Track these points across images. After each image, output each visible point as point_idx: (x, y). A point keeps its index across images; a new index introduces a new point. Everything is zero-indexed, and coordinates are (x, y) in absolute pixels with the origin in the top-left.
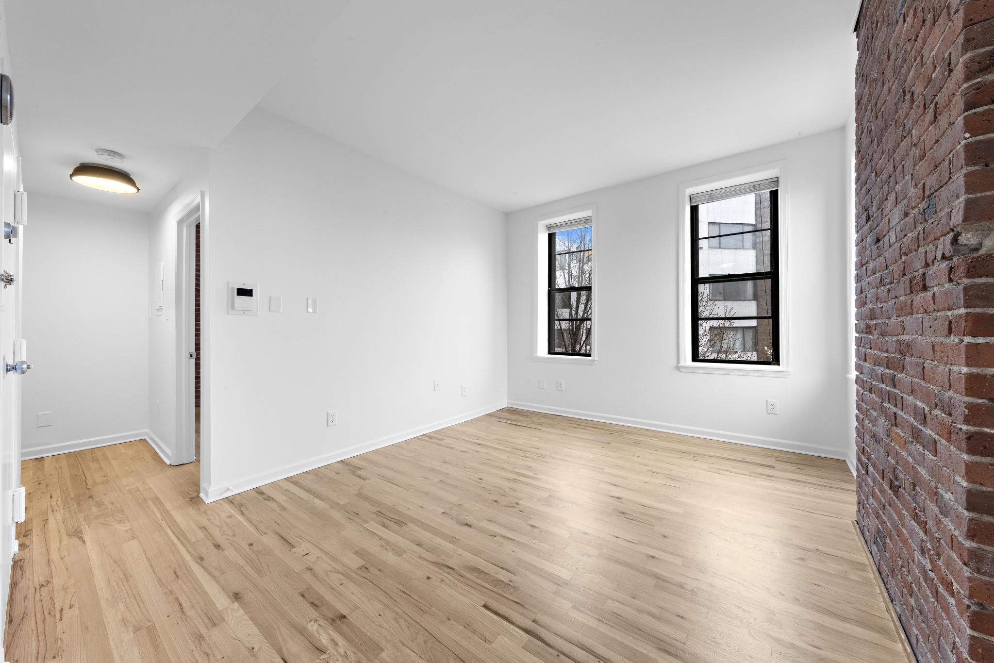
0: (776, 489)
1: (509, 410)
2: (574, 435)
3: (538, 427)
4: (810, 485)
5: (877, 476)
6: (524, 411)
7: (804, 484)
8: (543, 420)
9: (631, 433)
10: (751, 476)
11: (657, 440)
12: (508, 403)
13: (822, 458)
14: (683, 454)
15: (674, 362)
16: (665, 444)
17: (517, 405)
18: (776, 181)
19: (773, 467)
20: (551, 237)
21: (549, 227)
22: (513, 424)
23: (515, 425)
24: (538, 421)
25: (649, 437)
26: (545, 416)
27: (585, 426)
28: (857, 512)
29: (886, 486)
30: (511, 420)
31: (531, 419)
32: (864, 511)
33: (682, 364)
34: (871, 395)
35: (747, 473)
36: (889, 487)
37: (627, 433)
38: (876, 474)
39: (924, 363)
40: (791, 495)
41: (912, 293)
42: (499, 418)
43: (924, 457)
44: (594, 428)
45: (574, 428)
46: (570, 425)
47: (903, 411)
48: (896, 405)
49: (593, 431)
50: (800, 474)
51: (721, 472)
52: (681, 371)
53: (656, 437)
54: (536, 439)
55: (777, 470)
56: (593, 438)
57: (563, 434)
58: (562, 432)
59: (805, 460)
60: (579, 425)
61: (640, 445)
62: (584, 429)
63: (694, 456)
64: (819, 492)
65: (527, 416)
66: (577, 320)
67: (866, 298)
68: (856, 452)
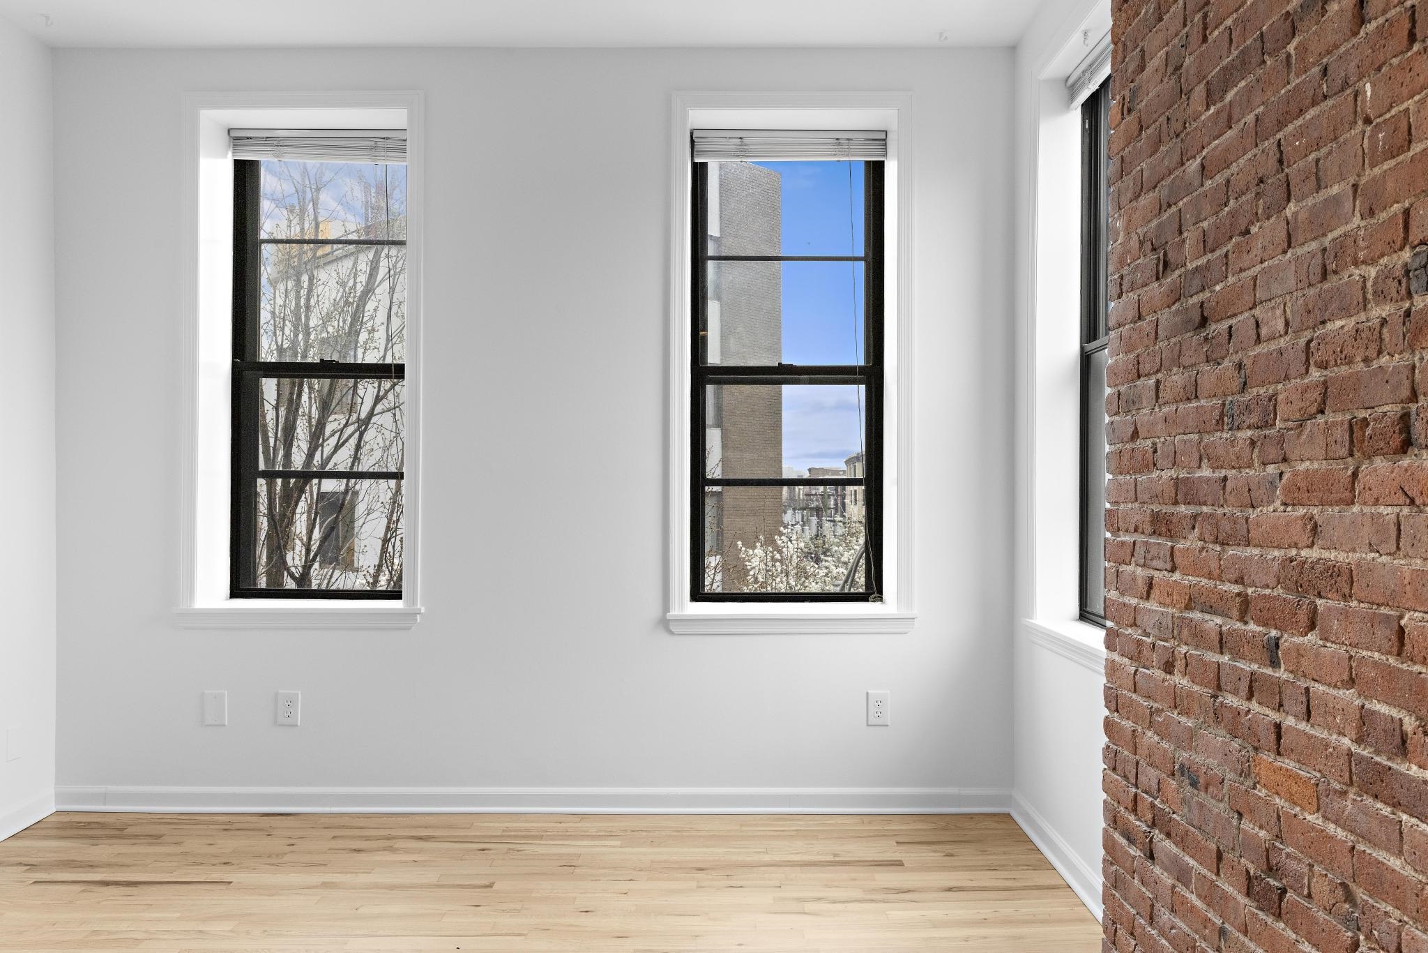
0: (936, 925)
1: (62, 827)
2: (363, 879)
3: (215, 876)
4: (985, 894)
5: (1192, 862)
6: (139, 818)
7: (972, 895)
8: (228, 844)
9: (541, 837)
10: (872, 901)
11: (618, 843)
12: (59, 797)
13: (971, 816)
14: (701, 875)
15: (654, 610)
16: (644, 853)
17: (105, 798)
18: (881, 140)
19: (899, 864)
20: (245, 175)
21: (236, 138)
22: (106, 884)
23: (117, 883)
24: (212, 850)
25: (593, 837)
26: (230, 824)
27: (389, 838)
28: (1104, 944)
29: (1229, 887)
30: (92, 866)
31: (179, 849)
32: (1133, 942)
33: (675, 612)
34: (1168, 677)
35: (857, 894)
36: (1244, 890)
37: (529, 836)
38: (1187, 858)
39: (1401, 617)
40: (967, 932)
41: (1351, 455)
42: (32, 867)
43: (1400, 829)
44: (420, 838)
45: (355, 854)
46: (335, 844)
47: (1308, 721)
48: (1281, 705)
49: (420, 851)
50: (955, 868)
51: (809, 907)
52: (672, 633)
53: (611, 836)
54: (227, 926)
55: (913, 870)
56: (431, 876)
57: (325, 885)
58: (316, 878)
59: (945, 829)
60: (368, 838)
61: (578, 870)
62: (391, 849)
63: (732, 874)
64: (1006, 909)
65: (156, 838)
66: (286, 475)
67: (1155, 451)
68: (1102, 805)
